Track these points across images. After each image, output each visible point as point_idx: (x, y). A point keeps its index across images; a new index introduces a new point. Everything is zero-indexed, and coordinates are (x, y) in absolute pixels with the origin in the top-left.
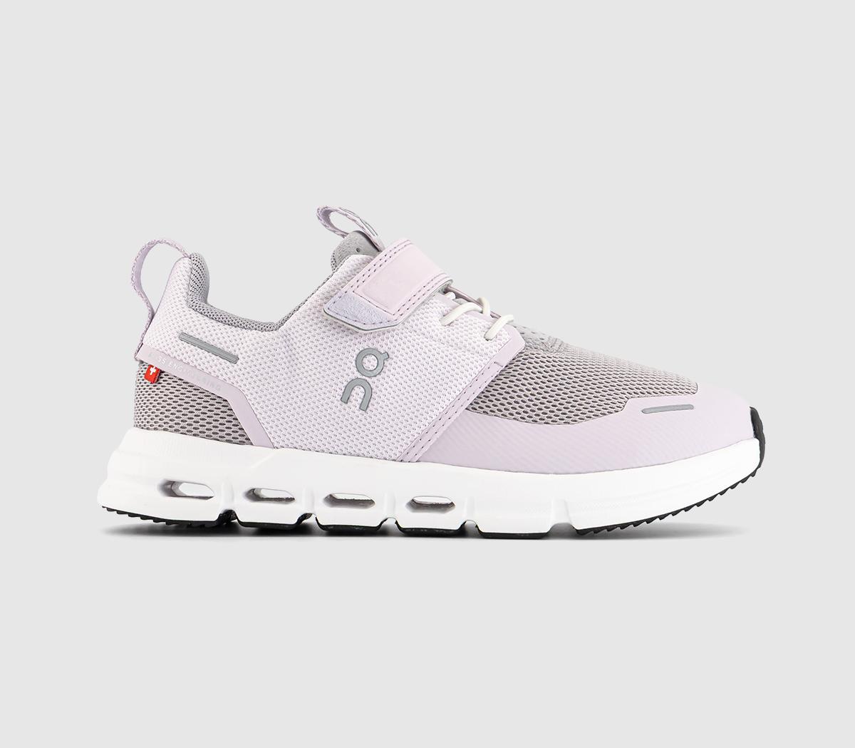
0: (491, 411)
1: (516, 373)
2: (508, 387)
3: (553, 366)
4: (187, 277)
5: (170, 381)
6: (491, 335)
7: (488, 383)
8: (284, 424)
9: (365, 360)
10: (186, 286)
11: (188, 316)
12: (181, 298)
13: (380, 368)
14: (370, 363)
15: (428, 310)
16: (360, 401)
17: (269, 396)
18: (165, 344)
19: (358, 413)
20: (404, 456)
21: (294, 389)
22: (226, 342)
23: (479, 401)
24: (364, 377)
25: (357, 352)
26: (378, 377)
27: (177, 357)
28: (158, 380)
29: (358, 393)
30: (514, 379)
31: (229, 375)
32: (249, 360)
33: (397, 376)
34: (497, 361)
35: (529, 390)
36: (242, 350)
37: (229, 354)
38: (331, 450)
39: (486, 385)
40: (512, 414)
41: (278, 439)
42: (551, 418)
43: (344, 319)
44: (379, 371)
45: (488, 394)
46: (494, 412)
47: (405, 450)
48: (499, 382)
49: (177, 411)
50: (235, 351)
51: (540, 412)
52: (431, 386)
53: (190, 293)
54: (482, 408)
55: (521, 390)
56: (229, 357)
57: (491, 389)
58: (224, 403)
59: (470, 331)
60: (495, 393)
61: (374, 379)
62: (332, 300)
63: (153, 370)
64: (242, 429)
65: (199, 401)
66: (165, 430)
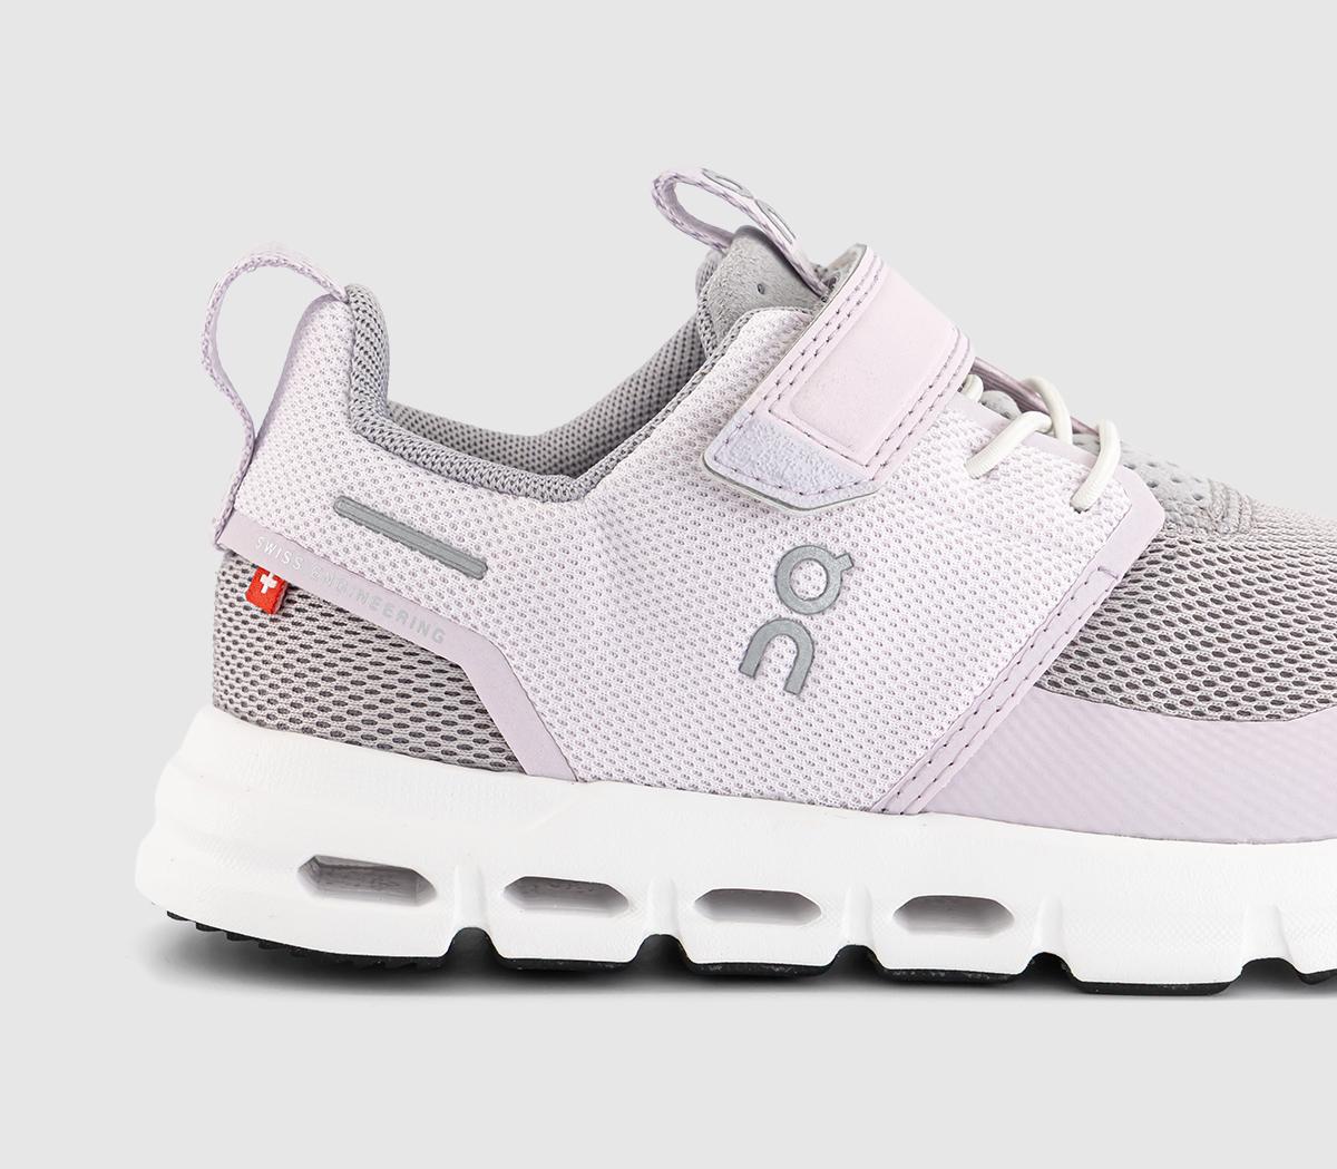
0: (1096, 690)
1: (1150, 595)
2: (1134, 629)
3: (1233, 571)
4: (343, 354)
5: (313, 612)
6: (1087, 498)
7: (1084, 621)
8: (603, 726)
9: (799, 575)
10: (342, 375)
11: (355, 456)
12: (332, 407)
13: (832, 592)
14: (810, 580)
15: (938, 443)
16: (785, 672)
17: (564, 661)
18: (298, 520)
19: (781, 700)
20: (891, 800)
21: (625, 642)
22: (454, 527)
23: (1066, 664)
24: (795, 616)
25: (779, 554)
26: (830, 614)
27: (332, 558)
28: (282, 607)
29: (782, 653)
30: (1146, 609)
31: (466, 607)
32: (514, 573)
33: (874, 611)
34: (1105, 565)
35: (1182, 637)
36: (495, 547)
37: (465, 555)
38: (715, 786)
39: (1081, 624)
40: (1145, 698)
41: (586, 760)
42: (1236, 704)
43: (752, 483)
44: (832, 596)
45: (1087, 647)
46: (1103, 693)
47: (892, 786)
48: (1113, 617)
49: (336, 688)
50: (478, 549)
51: (1210, 691)
52: (955, 632)
53: (354, 395)
54: (1074, 683)
55: (1165, 638)
56: (462, 562)
57: (1092, 634)
58: (453, 673)
59: (1038, 491)
60: (1104, 645)
61: (820, 620)
62: (722, 436)
63: (268, 583)
64: (497, 735)
65: (390, 665)
66: (306, 731)
